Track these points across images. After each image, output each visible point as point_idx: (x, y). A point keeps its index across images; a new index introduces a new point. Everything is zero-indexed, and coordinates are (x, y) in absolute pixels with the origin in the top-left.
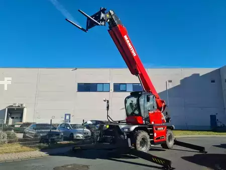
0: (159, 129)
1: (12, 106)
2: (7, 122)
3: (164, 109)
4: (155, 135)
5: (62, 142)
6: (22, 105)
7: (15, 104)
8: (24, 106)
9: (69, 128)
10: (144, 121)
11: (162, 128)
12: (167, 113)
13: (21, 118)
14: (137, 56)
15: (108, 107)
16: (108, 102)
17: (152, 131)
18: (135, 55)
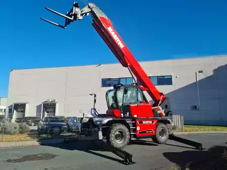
0: (144, 122)
1: (46, 102)
2: (43, 115)
3: (162, 102)
4: (138, 128)
5: (65, 134)
6: (54, 100)
7: (48, 100)
8: (56, 101)
9: (76, 121)
10: (122, 114)
11: (151, 122)
12: (166, 106)
13: (54, 112)
14: (125, 47)
15: (95, 101)
16: (95, 96)
17: (135, 125)
18: (122, 46)
